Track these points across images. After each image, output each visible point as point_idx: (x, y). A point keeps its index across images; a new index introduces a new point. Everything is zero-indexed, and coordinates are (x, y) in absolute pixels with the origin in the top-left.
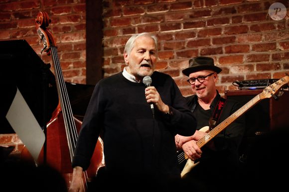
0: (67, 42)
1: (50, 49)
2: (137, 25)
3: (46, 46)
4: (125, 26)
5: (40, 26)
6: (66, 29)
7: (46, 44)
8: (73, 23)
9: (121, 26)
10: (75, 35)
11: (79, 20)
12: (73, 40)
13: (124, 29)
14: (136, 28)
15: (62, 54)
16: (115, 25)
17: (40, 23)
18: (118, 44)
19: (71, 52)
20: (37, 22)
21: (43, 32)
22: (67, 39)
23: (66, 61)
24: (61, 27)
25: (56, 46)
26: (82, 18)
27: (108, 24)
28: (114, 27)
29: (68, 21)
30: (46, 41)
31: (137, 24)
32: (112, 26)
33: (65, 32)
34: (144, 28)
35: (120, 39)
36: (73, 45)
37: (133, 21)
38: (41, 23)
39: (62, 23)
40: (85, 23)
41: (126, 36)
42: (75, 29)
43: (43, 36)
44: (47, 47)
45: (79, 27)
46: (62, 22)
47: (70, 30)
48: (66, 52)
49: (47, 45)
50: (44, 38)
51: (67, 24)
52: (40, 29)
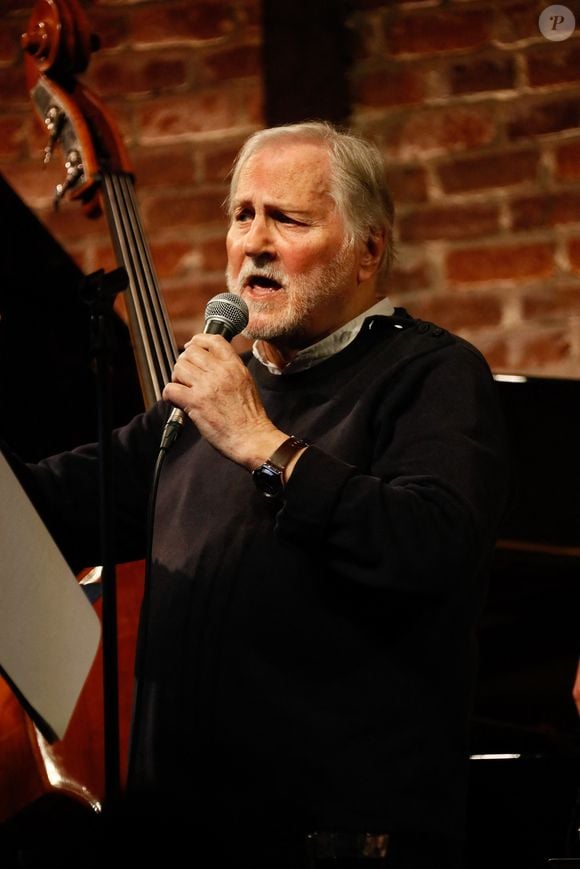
0: (167, 139)
1: (97, 187)
2: (522, 44)
3: (80, 172)
4: (463, 53)
5: (44, 67)
6: (162, 75)
7: (79, 161)
8: (195, 43)
9: (442, 53)
10: (209, 104)
11: (227, 25)
12: (197, 129)
13: (459, 69)
14: (521, 61)
15: (145, 200)
16: (412, 50)
17: (45, 54)
18: (424, 147)
19: (187, 192)
20: (33, 48)
21: (59, 101)
22: (167, 125)
23: (168, 236)
24: (137, 65)
25: (126, 168)
26: (241, 16)
27: (376, 44)
28: (406, 56)
29: (169, 34)
30: (79, 146)
31: (521, 37)
32: (395, 50)
33: (157, 93)
34: (559, 60)
35: (438, 121)
36: (199, 158)
37: (504, 25)
38: (52, 55)
39: (142, 46)
40: (255, 40)
41: (466, 105)
42: (209, 73)
43: (61, 121)
44: (86, 179)
45: (226, 66)
46: (140, 39)
47: (180, 81)
48: (166, 191)
49: (85, 165)
50: (66, 132)
51: (166, 50)
52: (43, 83)
